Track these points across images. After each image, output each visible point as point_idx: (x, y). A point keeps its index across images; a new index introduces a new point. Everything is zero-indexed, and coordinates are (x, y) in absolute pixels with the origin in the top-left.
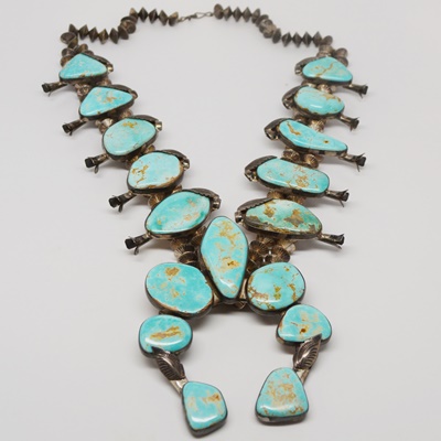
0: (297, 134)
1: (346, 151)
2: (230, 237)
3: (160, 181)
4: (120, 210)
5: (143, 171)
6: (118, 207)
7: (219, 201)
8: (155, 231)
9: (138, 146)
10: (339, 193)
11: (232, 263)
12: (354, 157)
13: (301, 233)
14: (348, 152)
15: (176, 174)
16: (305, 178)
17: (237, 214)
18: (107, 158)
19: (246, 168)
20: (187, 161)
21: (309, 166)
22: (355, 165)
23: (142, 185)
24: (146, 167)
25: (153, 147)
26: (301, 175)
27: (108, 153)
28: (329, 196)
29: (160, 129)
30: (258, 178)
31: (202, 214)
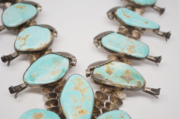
0: (128, 17)
1: (158, 29)
2: (81, 91)
3: (37, 46)
4: (8, 64)
5: (25, 39)
6: (7, 62)
7: (75, 61)
8: (29, 82)
9: (24, 21)
10: (156, 58)
11: (82, 111)
12: (164, 33)
13: (131, 87)
14: (160, 30)
15: (48, 41)
16: (133, 47)
17: (87, 70)
18: (4, 28)
19: (95, 39)
20: (56, 32)
21: (135, 38)
22: (164, 38)
23: (24, 48)
24: (27, 36)
25: (35, 22)
26: (131, 45)
27: (4, 25)
28: (149, 59)
29: (40, 10)
30: (102, 45)
31: (63, 71)
